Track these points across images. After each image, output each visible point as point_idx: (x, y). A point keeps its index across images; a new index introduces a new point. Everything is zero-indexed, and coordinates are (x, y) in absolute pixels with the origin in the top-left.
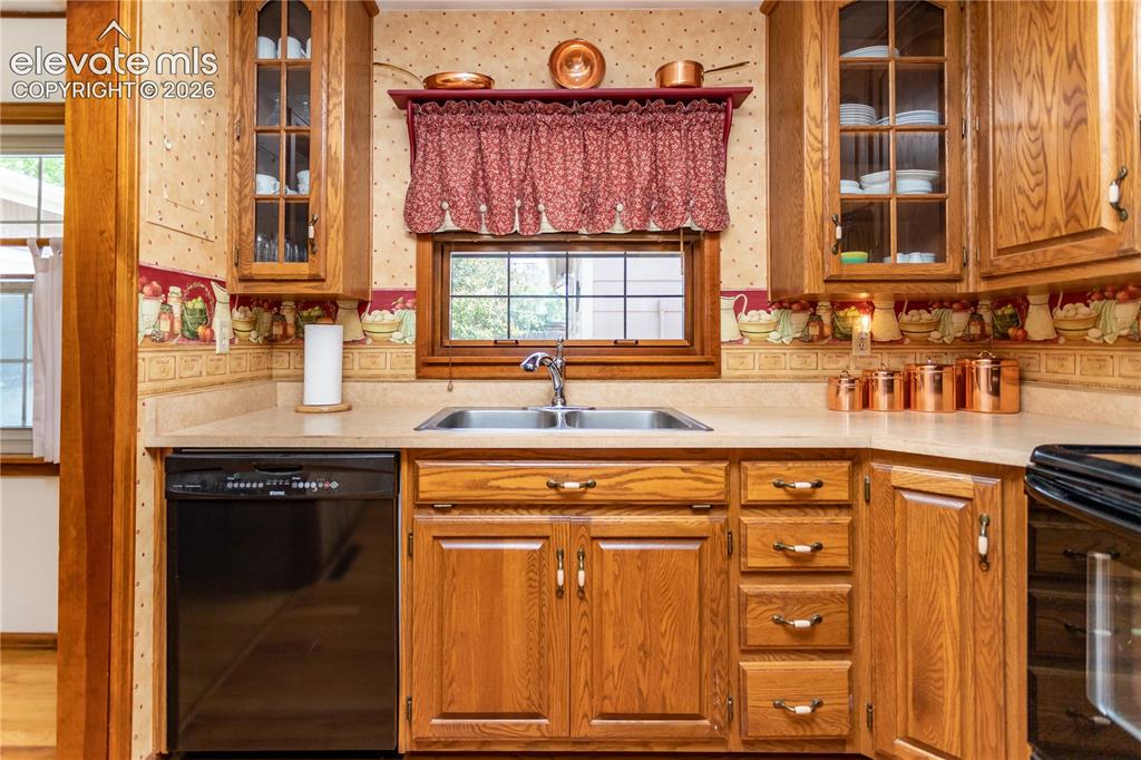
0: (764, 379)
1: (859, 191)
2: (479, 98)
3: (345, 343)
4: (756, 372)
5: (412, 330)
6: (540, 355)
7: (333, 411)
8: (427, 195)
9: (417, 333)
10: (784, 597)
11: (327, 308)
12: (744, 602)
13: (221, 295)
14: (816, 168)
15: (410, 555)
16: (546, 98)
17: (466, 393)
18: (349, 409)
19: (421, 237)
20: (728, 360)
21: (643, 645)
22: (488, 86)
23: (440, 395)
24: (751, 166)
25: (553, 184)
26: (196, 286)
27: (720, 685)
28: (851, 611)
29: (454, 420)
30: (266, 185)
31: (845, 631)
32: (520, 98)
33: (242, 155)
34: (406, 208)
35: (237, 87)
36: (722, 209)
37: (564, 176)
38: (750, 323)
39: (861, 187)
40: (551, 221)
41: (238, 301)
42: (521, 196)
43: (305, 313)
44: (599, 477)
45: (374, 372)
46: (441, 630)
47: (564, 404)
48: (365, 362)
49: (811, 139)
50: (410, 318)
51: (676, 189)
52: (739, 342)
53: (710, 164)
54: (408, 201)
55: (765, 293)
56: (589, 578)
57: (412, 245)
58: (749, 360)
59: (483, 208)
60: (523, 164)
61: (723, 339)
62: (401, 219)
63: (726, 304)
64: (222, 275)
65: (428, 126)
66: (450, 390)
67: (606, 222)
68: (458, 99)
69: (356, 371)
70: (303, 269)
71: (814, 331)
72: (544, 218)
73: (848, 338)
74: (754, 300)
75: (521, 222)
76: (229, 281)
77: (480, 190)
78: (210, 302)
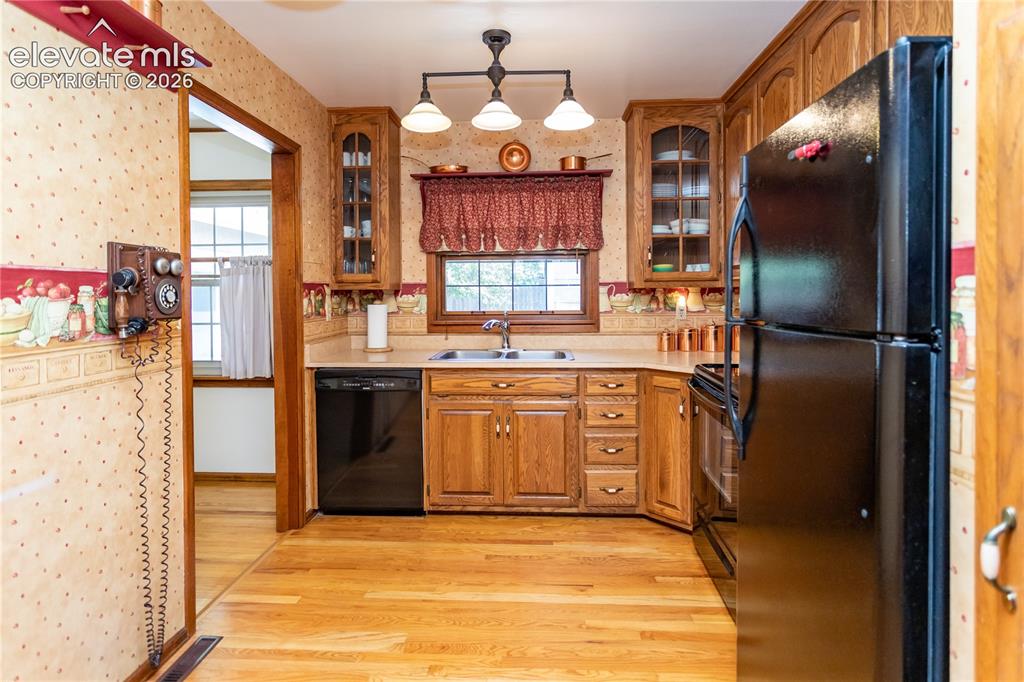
0: (625, 334)
1: (669, 231)
2: (461, 177)
3: (388, 313)
4: (620, 329)
5: (425, 306)
6: (494, 321)
7: (384, 351)
8: (432, 230)
9: (428, 307)
10: (605, 439)
11: (378, 295)
12: (586, 441)
13: (328, 291)
14: (640, 220)
15: (428, 418)
16: (498, 176)
17: (455, 341)
18: (392, 350)
19: (429, 253)
20: (604, 322)
21: (537, 461)
22: (466, 171)
23: (441, 342)
24: (617, 211)
25: (503, 223)
26: (318, 288)
27: (575, 480)
28: (637, 446)
29: (449, 355)
30: (348, 232)
31: (634, 455)
32: (483, 177)
33: (336, 217)
34: (421, 238)
35: (333, 181)
36: (599, 236)
37: (509, 219)
38: (617, 302)
39: (670, 228)
40: (501, 245)
41: (335, 293)
42: (484, 232)
43: (365, 297)
44: (518, 382)
45: (403, 330)
46: (443, 453)
47: (509, 347)
48: (399, 324)
49: (637, 205)
50: (424, 299)
51: (571, 227)
52: (610, 312)
53: (592, 211)
54: (421, 234)
55: (625, 284)
56: (512, 429)
57: (424, 257)
58: (616, 323)
59: (464, 236)
60: (485, 212)
61: (601, 310)
62: (418, 243)
63: (603, 290)
64: (327, 280)
65: (432, 191)
66: (446, 339)
67: (533, 245)
68: (448, 178)
69: (394, 329)
70: (369, 277)
71: (654, 306)
72: (497, 243)
73: (674, 309)
74: (618, 288)
75: (485, 245)
76: (331, 283)
77: (462, 226)
78: (324, 296)
